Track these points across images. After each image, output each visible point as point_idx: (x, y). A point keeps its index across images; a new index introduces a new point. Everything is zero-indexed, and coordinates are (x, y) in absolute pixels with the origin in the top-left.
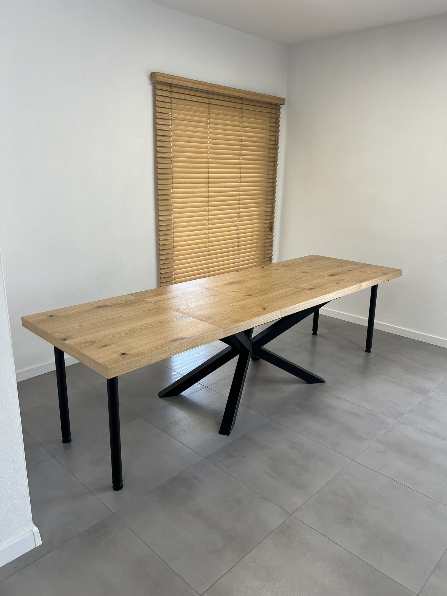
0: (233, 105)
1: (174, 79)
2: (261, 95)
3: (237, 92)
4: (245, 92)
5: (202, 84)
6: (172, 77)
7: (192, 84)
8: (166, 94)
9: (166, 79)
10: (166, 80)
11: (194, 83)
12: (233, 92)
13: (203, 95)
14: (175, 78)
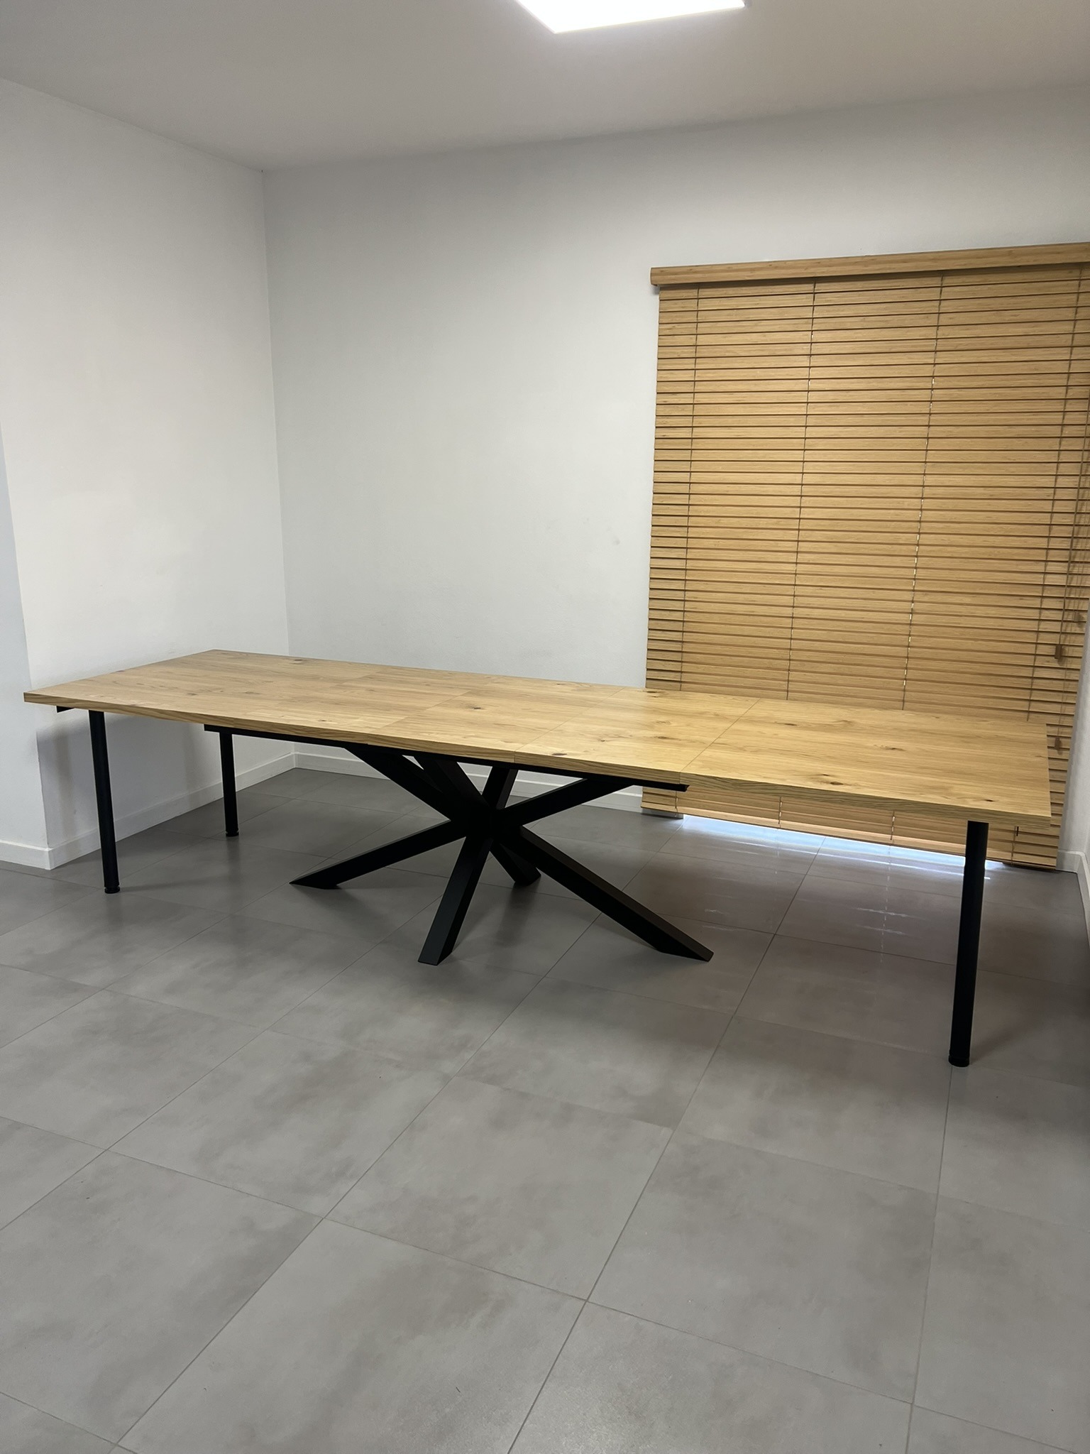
0: (903, 297)
1: (696, 272)
2: (1011, 252)
3: (905, 262)
4: (937, 256)
5: (776, 268)
6: (691, 270)
7: (749, 273)
8: (683, 307)
9: (673, 277)
10: (674, 280)
11: (752, 270)
12: (888, 266)
13: (794, 289)
14: (698, 269)
